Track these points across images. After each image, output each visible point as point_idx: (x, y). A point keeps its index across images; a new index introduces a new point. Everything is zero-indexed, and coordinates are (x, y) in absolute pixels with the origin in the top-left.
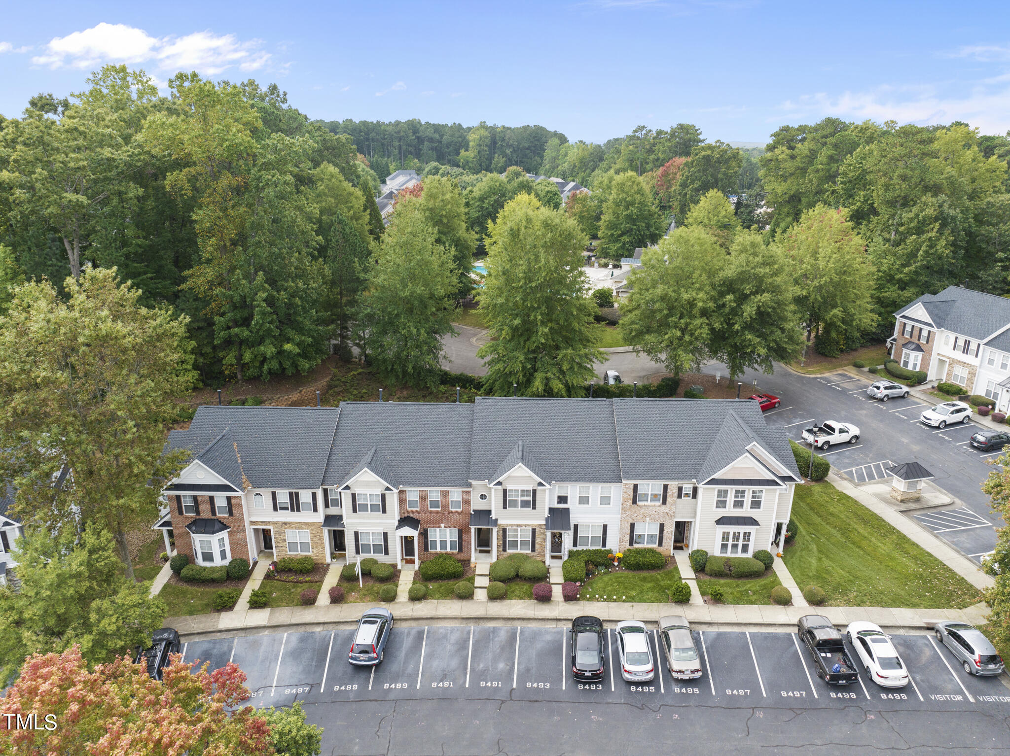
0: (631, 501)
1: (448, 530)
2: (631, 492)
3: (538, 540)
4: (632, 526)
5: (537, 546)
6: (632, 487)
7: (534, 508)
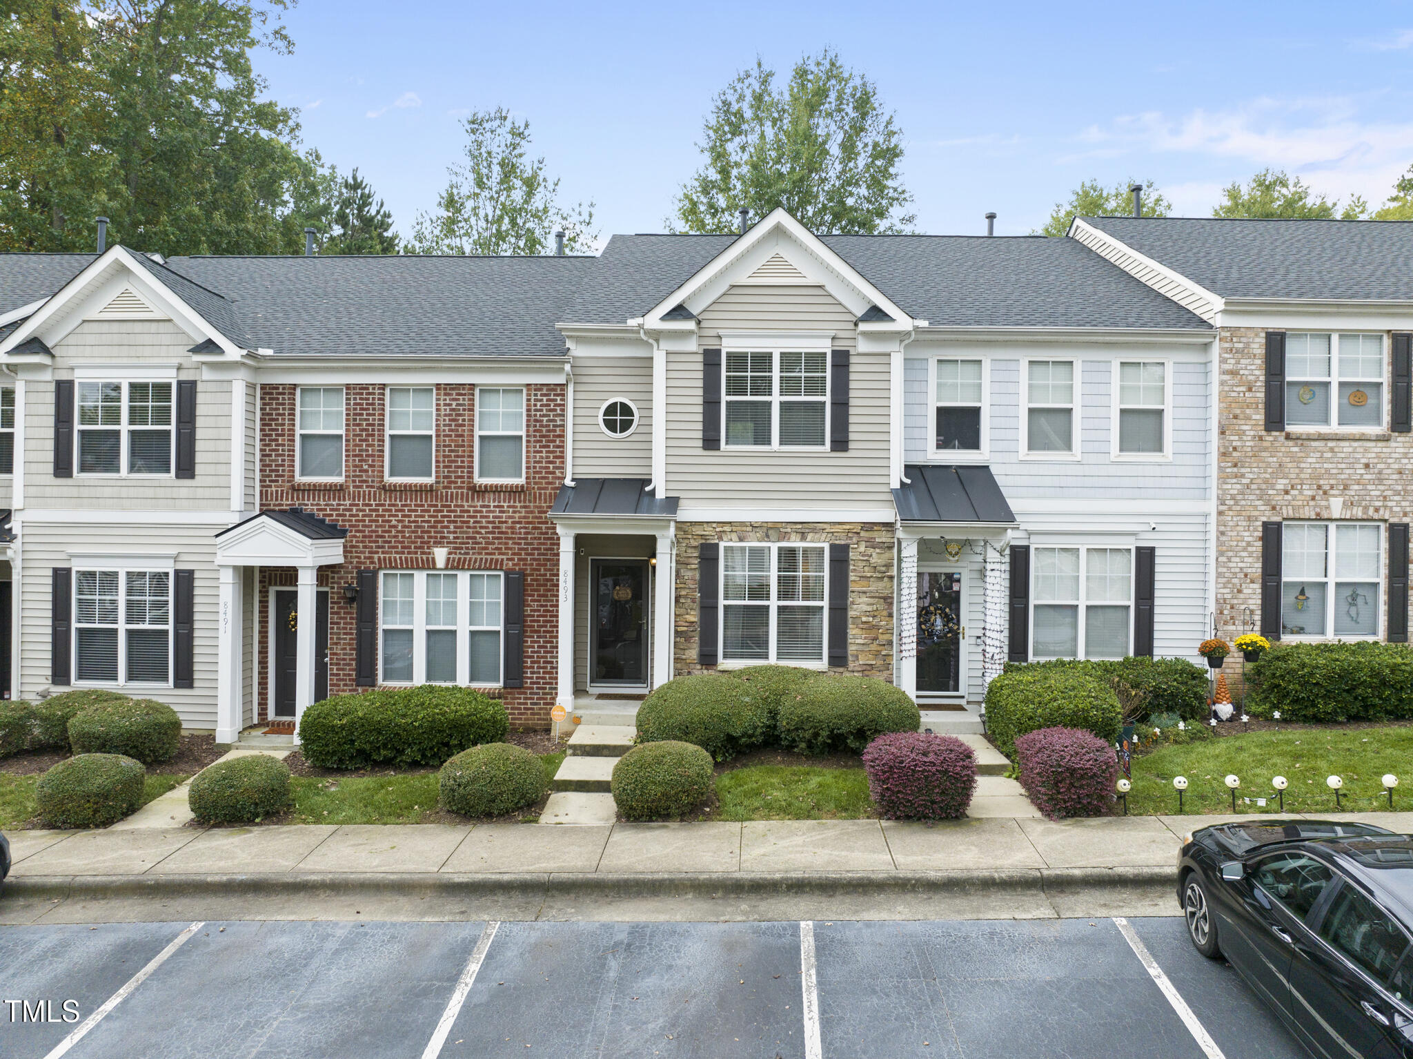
0: (1260, 417)
1: (463, 578)
2: (1255, 370)
3: (859, 606)
4: (1272, 537)
5: (856, 637)
6: (1258, 346)
7: (841, 444)
